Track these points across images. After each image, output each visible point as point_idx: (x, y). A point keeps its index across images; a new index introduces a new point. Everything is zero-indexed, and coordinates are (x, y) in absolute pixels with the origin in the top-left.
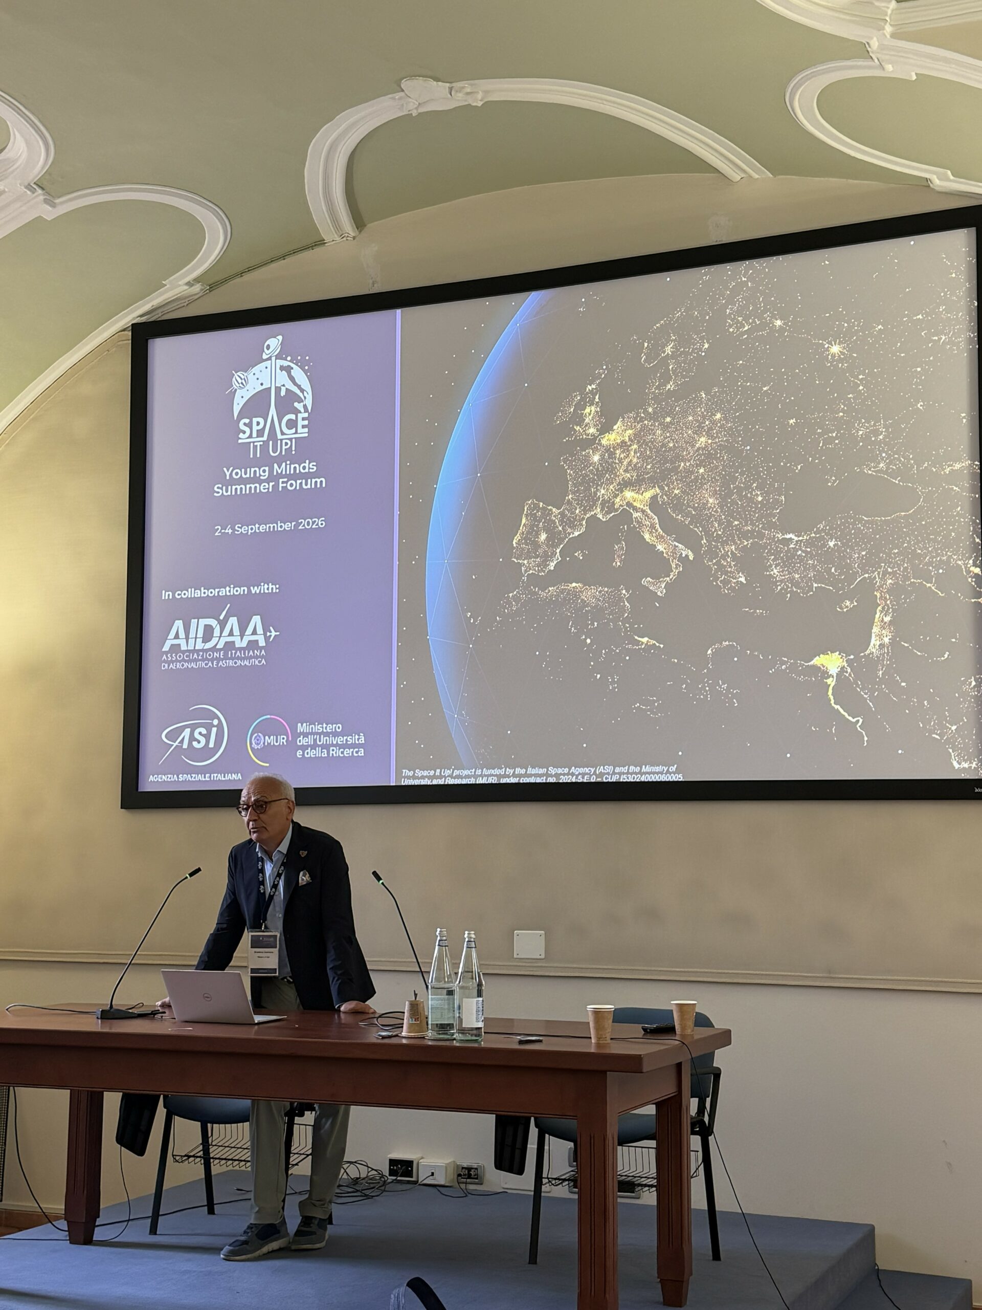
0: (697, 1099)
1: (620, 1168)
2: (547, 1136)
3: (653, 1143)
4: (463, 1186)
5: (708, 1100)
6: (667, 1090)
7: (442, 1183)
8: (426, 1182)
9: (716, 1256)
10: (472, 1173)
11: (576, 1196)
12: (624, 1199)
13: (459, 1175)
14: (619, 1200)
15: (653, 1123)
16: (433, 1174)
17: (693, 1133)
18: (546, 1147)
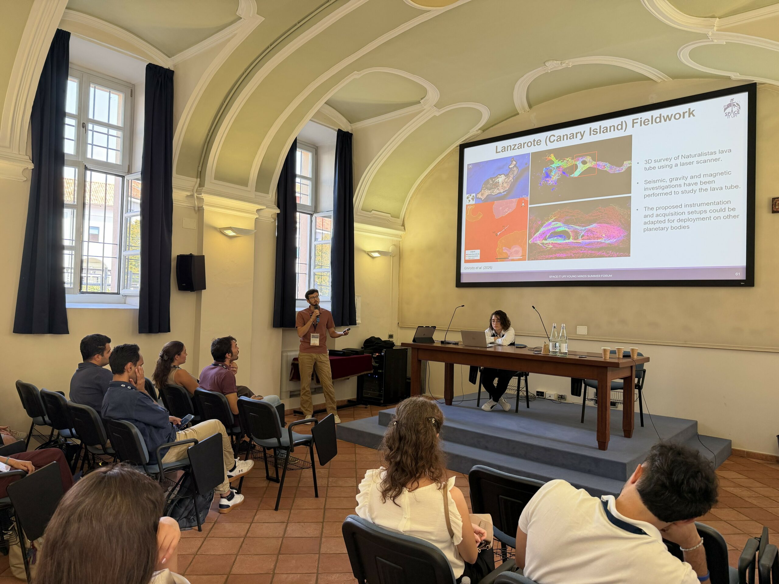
0: (637, 379)
1: (611, 397)
2: (587, 386)
3: (622, 391)
4: (560, 401)
5: (641, 379)
6: (627, 374)
7: (553, 399)
8: (548, 398)
9: (642, 425)
10: (563, 397)
11: (597, 406)
12: (612, 408)
13: (559, 397)
14: (611, 408)
15: (623, 385)
16: (550, 396)
17: (636, 388)
18: (587, 391)
